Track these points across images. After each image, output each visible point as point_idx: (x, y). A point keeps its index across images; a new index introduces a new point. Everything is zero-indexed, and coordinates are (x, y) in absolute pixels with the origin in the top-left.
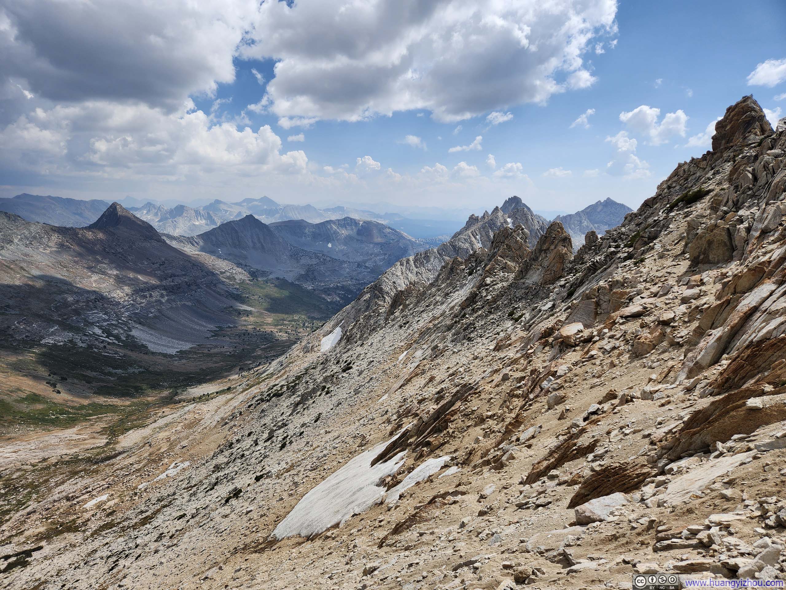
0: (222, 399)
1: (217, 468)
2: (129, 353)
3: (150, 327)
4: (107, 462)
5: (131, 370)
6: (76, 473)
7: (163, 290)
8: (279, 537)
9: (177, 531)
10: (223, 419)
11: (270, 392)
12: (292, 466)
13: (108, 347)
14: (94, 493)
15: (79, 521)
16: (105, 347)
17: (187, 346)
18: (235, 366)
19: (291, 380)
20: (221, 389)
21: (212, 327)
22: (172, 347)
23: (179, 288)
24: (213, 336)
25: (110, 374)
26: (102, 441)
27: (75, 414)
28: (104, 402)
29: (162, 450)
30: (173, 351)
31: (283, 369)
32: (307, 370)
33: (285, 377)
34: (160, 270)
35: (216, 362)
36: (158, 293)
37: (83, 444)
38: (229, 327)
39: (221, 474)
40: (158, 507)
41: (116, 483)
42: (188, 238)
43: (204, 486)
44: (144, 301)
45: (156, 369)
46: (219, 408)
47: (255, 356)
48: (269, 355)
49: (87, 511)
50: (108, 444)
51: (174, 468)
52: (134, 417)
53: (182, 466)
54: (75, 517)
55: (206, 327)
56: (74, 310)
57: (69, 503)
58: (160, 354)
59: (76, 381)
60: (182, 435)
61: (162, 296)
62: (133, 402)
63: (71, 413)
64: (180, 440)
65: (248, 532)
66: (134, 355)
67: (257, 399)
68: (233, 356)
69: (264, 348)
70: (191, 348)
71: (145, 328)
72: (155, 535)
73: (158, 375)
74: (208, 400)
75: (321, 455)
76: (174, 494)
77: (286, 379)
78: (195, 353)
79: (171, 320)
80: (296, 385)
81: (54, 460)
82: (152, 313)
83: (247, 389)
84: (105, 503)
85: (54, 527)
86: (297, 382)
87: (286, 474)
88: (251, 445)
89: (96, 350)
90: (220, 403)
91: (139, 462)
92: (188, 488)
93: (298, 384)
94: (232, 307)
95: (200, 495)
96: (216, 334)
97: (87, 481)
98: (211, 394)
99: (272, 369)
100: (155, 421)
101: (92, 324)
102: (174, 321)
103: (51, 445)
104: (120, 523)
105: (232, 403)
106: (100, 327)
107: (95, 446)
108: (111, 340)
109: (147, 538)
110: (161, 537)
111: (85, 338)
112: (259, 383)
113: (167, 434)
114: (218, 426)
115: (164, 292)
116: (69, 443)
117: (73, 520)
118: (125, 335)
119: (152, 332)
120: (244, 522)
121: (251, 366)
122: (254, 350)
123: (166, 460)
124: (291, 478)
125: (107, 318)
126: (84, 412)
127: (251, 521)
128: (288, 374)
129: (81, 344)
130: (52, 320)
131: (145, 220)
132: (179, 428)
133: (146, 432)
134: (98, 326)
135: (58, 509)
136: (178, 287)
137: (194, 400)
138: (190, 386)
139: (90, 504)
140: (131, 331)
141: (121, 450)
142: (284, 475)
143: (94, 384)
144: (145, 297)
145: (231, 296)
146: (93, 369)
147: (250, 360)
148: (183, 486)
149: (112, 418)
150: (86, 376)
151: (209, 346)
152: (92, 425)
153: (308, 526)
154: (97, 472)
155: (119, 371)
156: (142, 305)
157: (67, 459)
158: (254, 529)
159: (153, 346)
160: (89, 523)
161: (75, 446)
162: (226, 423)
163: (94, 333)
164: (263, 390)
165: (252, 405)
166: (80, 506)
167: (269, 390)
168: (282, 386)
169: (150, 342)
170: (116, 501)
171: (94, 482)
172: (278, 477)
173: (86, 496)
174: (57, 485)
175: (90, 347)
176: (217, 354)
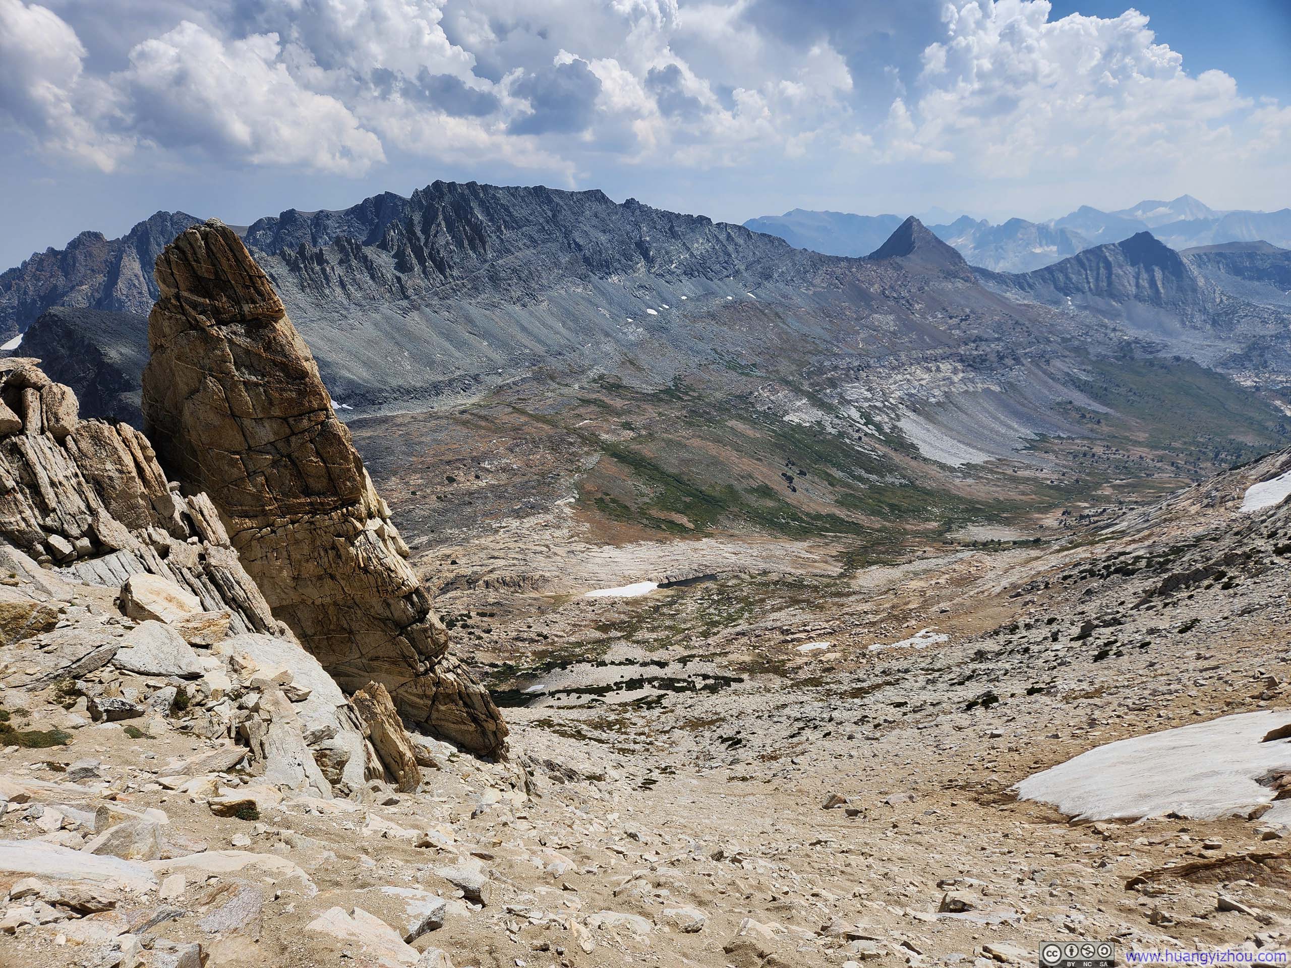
0: (1023, 554)
1: (981, 656)
2: (892, 454)
3: (929, 418)
4: (837, 600)
5: (889, 479)
6: (798, 602)
7: (958, 361)
8: (1024, 794)
9: (885, 721)
10: (1014, 586)
11: (1110, 563)
12: (1098, 692)
13: (864, 438)
14: (813, 634)
15: (789, 665)
16: (860, 438)
17: (979, 458)
18: (1056, 506)
19: (1161, 550)
20: (1024, 538)
21: (1028, 432)
22: (955, 455)
23: (985, 360)
24: (1026, 448)
25: (860, 479)
26: (836, 569)
27: (808, 523)
28: (848, 516)
29: (911, 606)
30: (955, 463)
31: (1146, 528)
32: (1199, 539)
33: (1147, 543)
34: (959, 328)
35: (1023, 494)
36: (949, 367)
37: (812, 567)
38: (1059, 437)
39: (983, 666)
40: (880, 681)
41: (842, 631)
42: (1017, 276)
43: (952, 676)
44: (926, 376)
45: (925, 485)
46: (1013, 568)
47: (1099, 497)
48: (1127, 500)
49: (800, 655)
50: (842, 576)
51: (923, 637)
52: (881, 548)
53: (935, 638)
54: (785, 657)
55: (1017, 431)
56: (828, 379)
57: (782, 637)
58: (936, 462)
59: (816, 479)
60: (944, 592)
61: (955, 371)
62: (884, 526)
63: (804, 522)
64: (939, 599)
65: (978, 765)
66: (898, 458)
67: (1082, 568)
68: (1057, 488)
69: (1120, 486)
70: (986, 462)
71: (921, 419)
72: (858, 714)
73: (927, 494)
74: (996, 551)
75: (1164, 688)
76: (907, 671)
77: (1149, 546)
78: (991, 471)
79: (963, 412)
80: (1167, 562)
81: (774, 577)
82: (934, 397)
83: (1068, 549)
84: (823, 652)
85: (760, 660)
86: (1171, 557)
87: (1084, 700)
88: (1045, 639)
89: (848, 441)
90: (1015, 560)
91: (876, 612)
92: (927, 670)
93: (1174, 561)
94: (1071, 402)
95: (940, 686)
96: (1032, 446)
97: (808, 616)
98: (1005, 543)
99: (1125, 524)
100: (910, 562)
101: (849, 402)
102: (966, 414)
103: (775, 556)
104: (827, 683)
105: (1035, 564)
106: (859, 409)
107: (826, 573)
108: (871, 429)
109: (846, 715)
110: (863, 720)
111: (836, 421)
112: (1092, 543)
113: (922, 584)
114: (1003, 595)
115: (959, 366)
116: (797, 561)
117: (783, 661)
118: (890, 425)
119: (930, 427)
120: (981, 749)
121: (1086, 512)
122: (1098, 486)
123: (914, 622)
124: (1089, 711)
125: (869, 395)
126: (819, 523)
127: (992, 752)
128: (1156, 539)
129: (830, 429)
130: (801, 391)
131: (953, 245)
132: (942, 581)
133: (895, 573)
134: (856, 407)
135: (769, 640)
136: (983, 359)
137: (974, 545)
138: (974, 522)
139: (806, 648)
140: (899, 420)
141: (858, 589)
142: (1079, 701)
143: (838, 488)
144: (929, 370)
145: (1074, 383)
146: (840, 467)
147: (1086, 501)
148: (923, 665)
149: (853, 541)
150: (830, 475)
151: (1016, 464)
152: (827, 544)
153: (1079, 798)
154: (821, 608)
155: (873, 477)
156: (923, 382)
157: (790, 579)
158: (990, 765)
159: (927, 448)
160: (800, 671)
161: (802, 566)
162: (1018, 595)
163: (849, 416)
164: (1098, 557)
165: (1070, 576)
166: (794, 646)
167: (1108, 559)
168: (1137, 559)
169: (925, 441)
170: (838, 655)
171: (815, 620)
172: (1066, 699)
173: (803, 636)
174: (774, 610)
175: (841, 435)
176: (1028, 479)
